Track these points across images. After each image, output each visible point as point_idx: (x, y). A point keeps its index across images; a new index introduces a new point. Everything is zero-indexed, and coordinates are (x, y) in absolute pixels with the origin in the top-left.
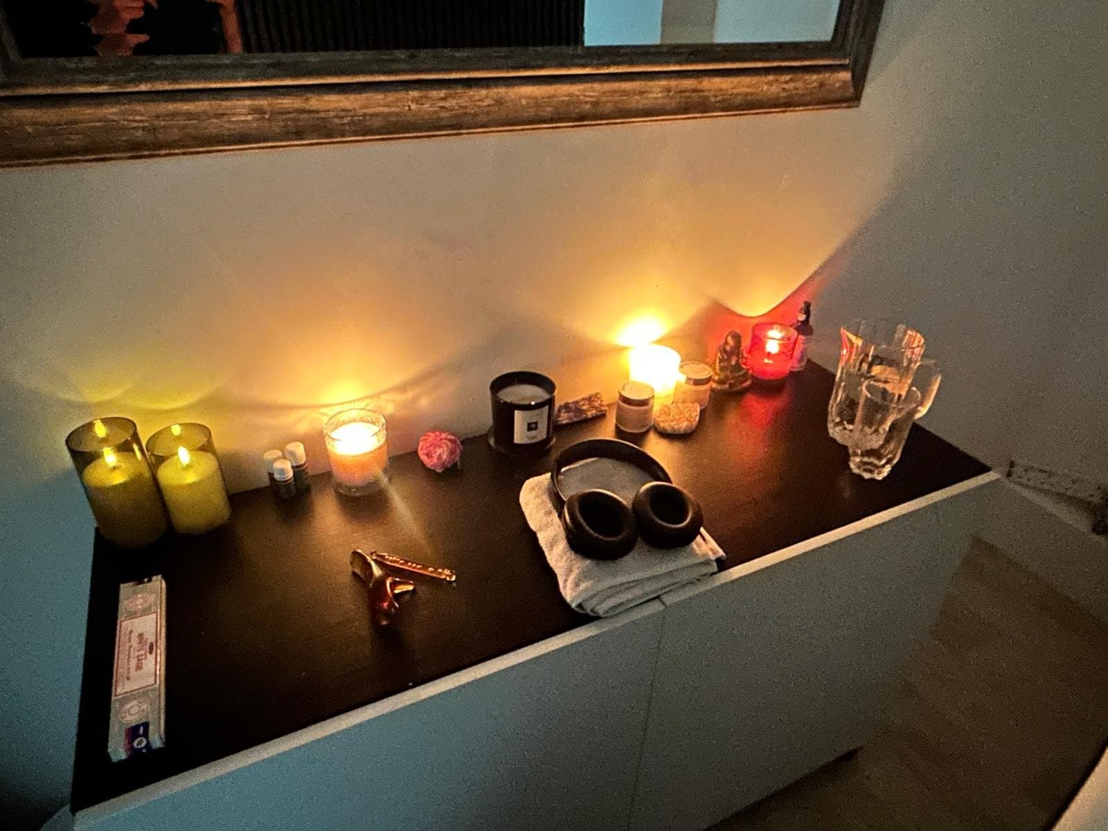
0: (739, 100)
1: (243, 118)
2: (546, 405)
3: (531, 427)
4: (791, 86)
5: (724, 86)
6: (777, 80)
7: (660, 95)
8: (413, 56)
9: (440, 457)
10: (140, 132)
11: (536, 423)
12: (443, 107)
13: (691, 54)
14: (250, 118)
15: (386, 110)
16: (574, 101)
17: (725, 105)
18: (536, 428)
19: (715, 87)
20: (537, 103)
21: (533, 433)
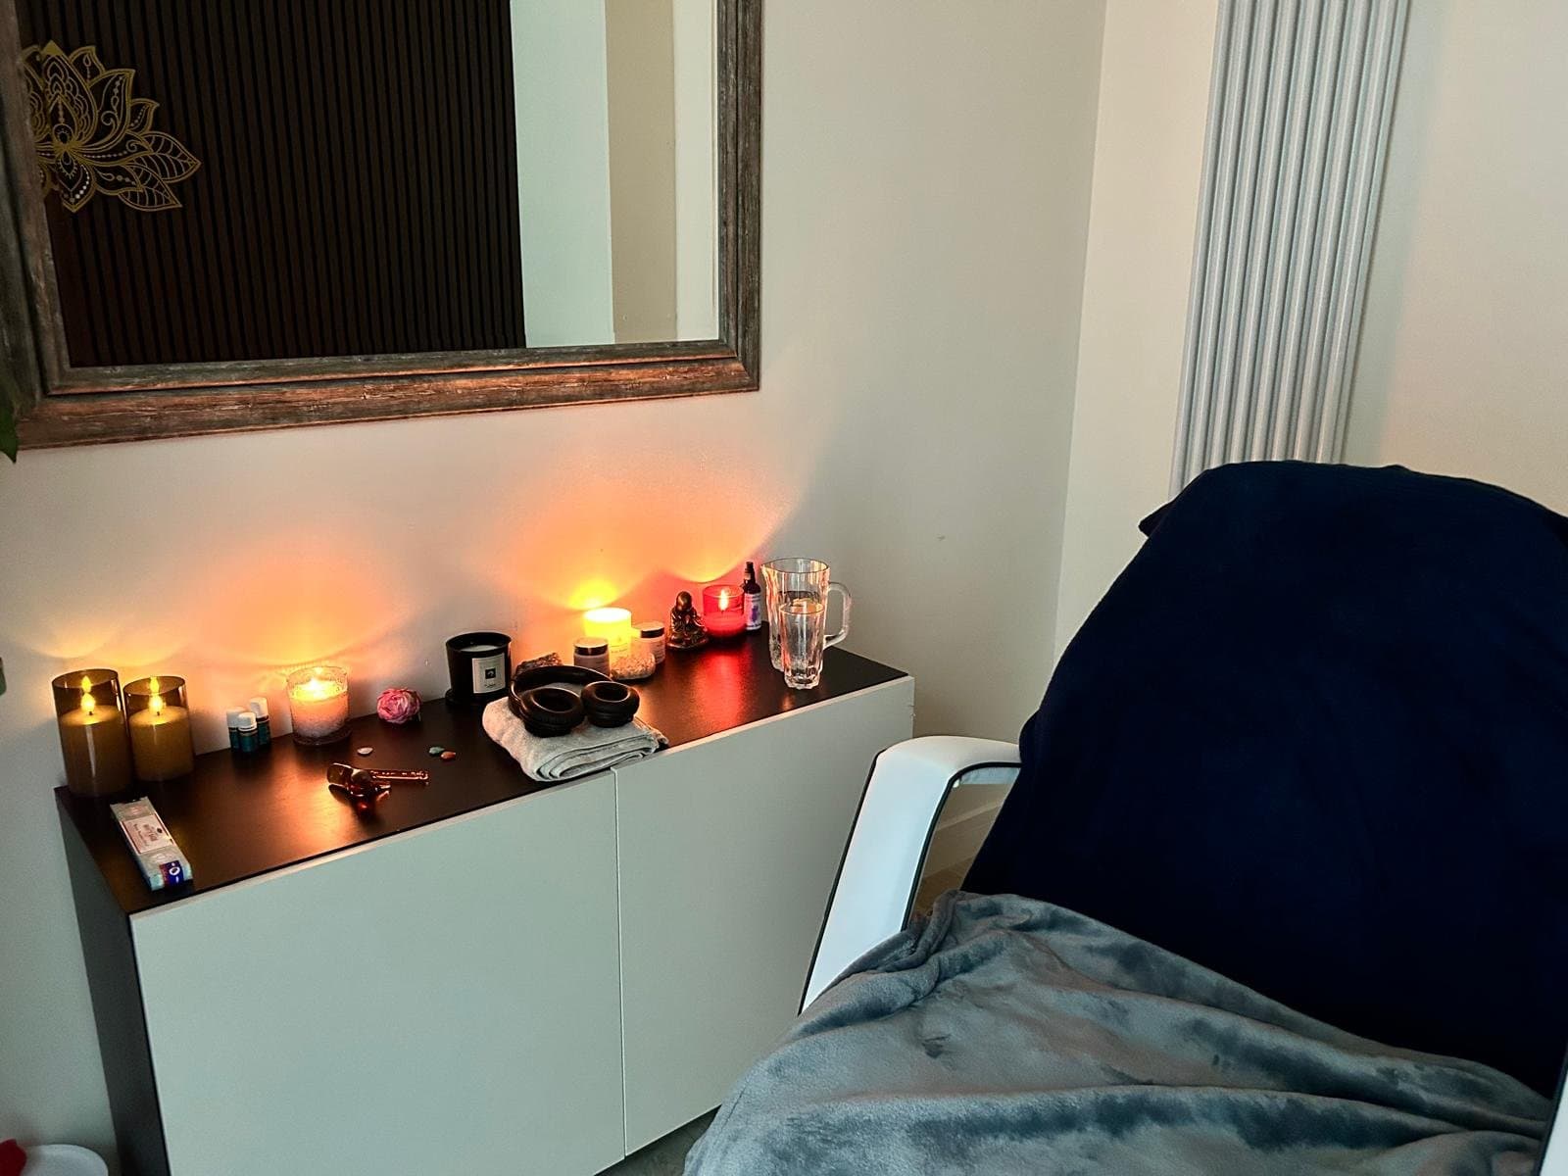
0: (646, 388)
1: (231, 408)
2: (500, 653)
3: (489, 675)
4: (690, 375)
5: (631, 376)
6: (677, 372)
7: (576, 385)
8: (368, 360)
9: (400, 707)
10: (149, 419)
11: (494, 670)
12: (392, 397)
13: (597, 352)
14: (236, 407)
15: (346, 400)
16: (502, 390)
17: (635, 392)
18: (494, 676)
19: (622, 377)
20: (470, 391)
21: (491, 681)
